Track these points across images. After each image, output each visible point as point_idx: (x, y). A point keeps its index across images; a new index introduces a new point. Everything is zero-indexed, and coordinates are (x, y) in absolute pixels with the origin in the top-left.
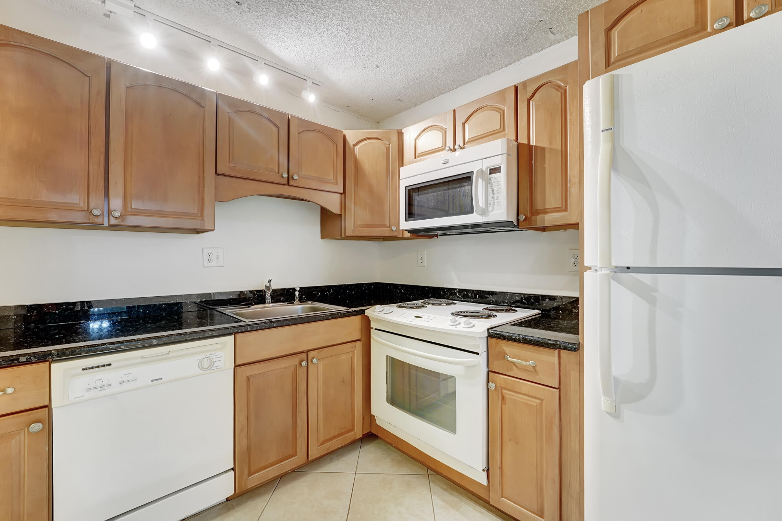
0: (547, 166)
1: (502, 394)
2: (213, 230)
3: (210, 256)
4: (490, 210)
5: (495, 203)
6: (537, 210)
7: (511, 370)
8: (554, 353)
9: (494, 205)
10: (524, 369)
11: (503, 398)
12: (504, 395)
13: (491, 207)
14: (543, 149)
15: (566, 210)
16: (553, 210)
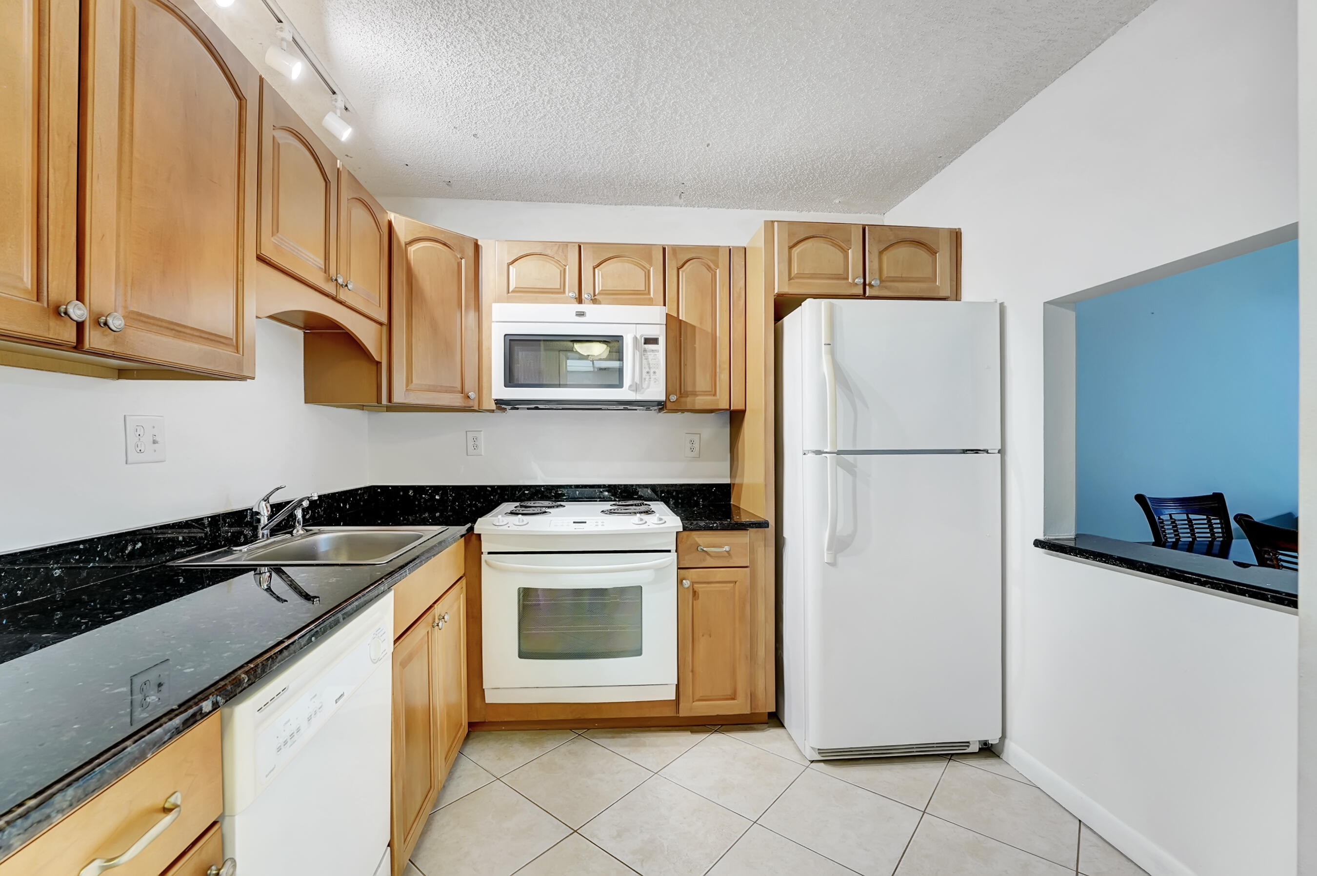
0: (697, 345)
1: (693, 589)
2: (253, 378)
3: (139, 435)
4: (645, 386)
5: (652, 379)
6: (696, 391)
7: (704, 560)
8: (747, 534)
9: (650, 381)
10: (719, 556)
11: (695, 593)
12: (695, 589)
13: (646, 382)
14: (694, 327)
15: (715, 395)
16: (703, 393)
